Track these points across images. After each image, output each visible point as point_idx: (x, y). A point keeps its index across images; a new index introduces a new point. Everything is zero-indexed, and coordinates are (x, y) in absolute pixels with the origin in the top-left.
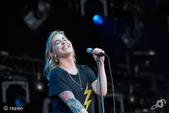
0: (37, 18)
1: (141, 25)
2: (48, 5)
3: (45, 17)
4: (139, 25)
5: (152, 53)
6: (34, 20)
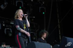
0: (4, 6)
1: (32, 9)
2: (7, 3)
3: (6, 6)
4: (31, 10)
5: (34, 17)
6: (3, 7)
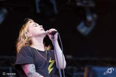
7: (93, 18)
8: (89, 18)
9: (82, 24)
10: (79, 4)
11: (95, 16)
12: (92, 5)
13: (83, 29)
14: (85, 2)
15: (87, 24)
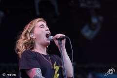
7: (99, 20)
8: (94, 20)
9: (86, 27)
10: (82, 5)
11: (101, 18)
12: (97, 6)
13: (88, 33)
14: (89, 2)
15: (92, 27)
